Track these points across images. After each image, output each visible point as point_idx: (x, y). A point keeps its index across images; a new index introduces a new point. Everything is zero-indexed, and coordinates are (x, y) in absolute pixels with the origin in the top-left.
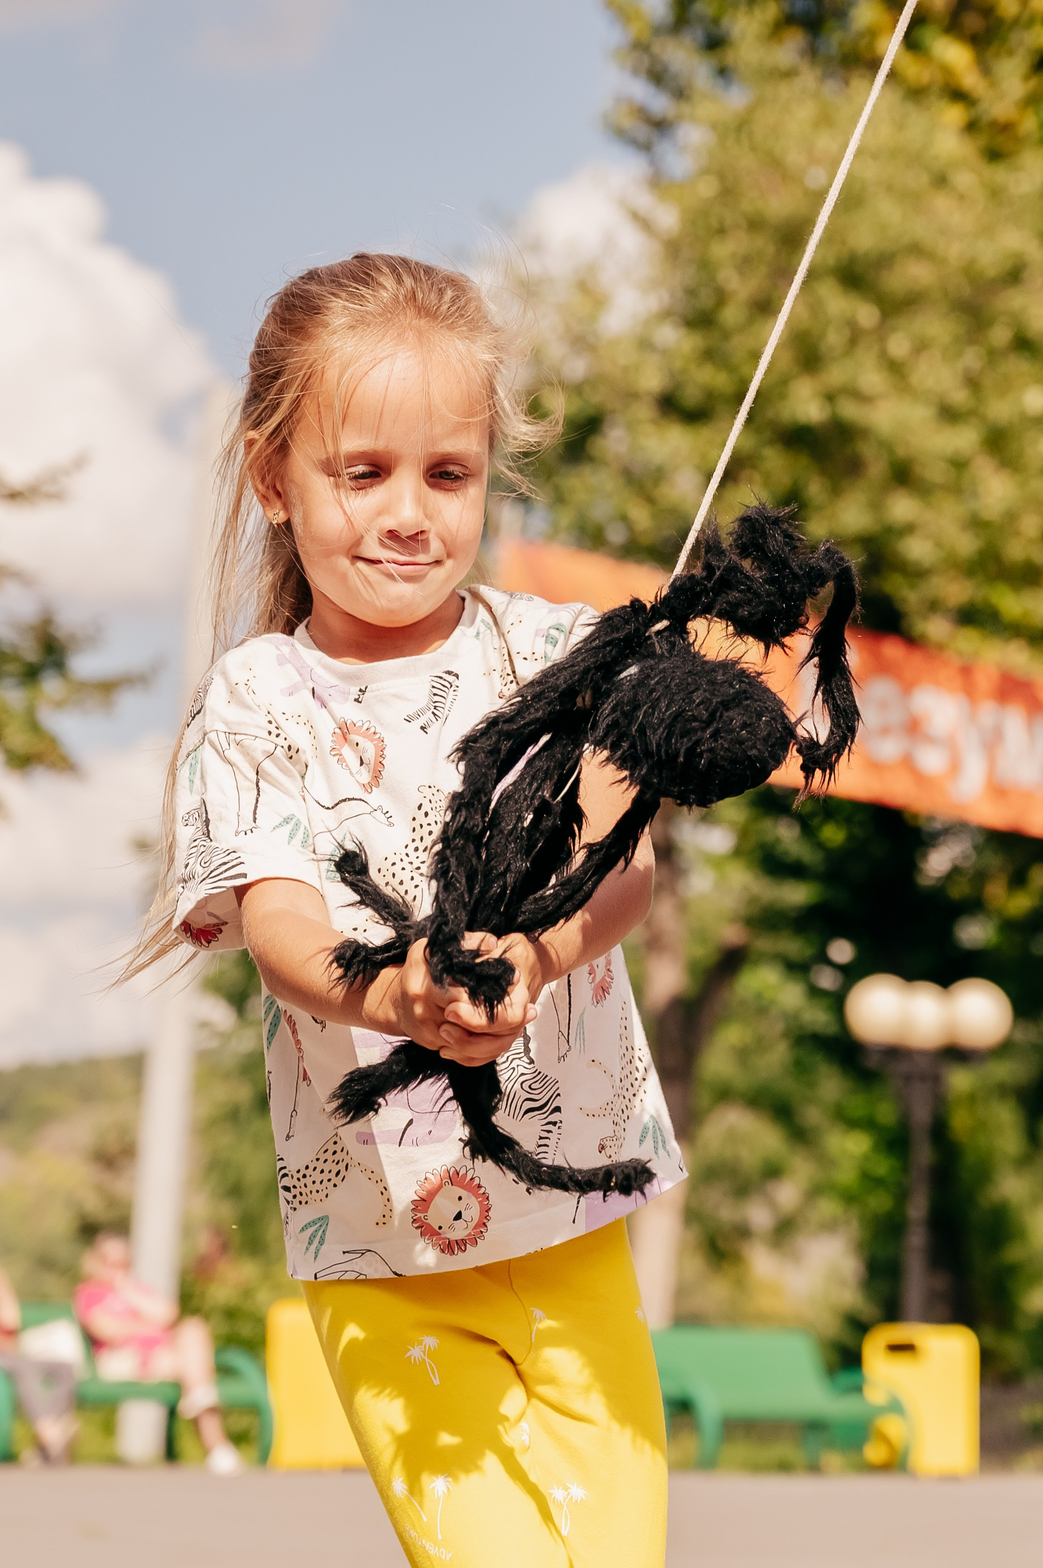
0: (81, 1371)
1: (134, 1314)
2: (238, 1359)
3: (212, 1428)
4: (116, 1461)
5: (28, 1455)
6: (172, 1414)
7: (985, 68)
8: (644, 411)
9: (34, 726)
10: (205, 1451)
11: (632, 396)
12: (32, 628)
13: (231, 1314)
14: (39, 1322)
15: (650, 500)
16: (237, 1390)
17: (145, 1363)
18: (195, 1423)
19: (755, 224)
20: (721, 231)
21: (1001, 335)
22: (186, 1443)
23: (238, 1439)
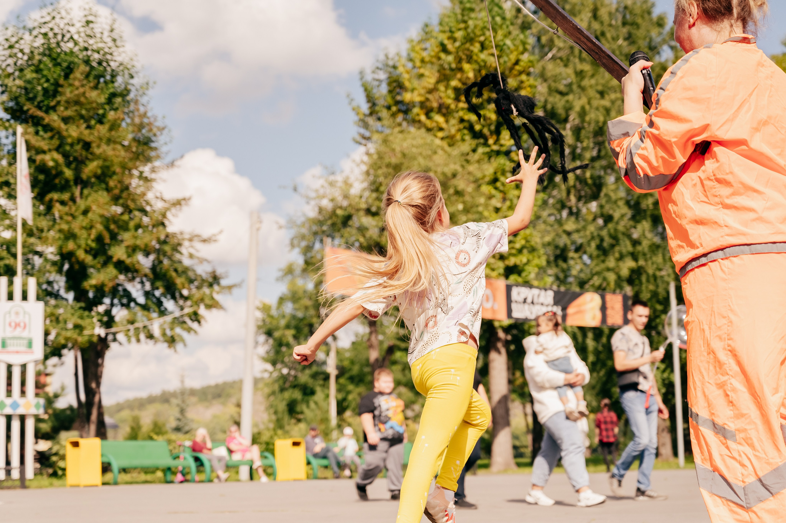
0: (227, 458)
1: (240, 444)
2: (267, 454)
3: (261, 471)
4: (238, 480)
5: (216, 480)
6: (251, 468)
7: (447, 121)
8: (362, 213)
9: (212, 298)
10: (260, 478)
11: (358, 210)
12: (210, 273)
13: (267, 444)
14: (217, 447)
15: (364, 236)
16: (267, 462)
17: (243, 456)
18: (257, 469)
19: (388, 165)
20: (380, 167)
21: (451, 191)
22: (255, 475)
23: (268, 475)
